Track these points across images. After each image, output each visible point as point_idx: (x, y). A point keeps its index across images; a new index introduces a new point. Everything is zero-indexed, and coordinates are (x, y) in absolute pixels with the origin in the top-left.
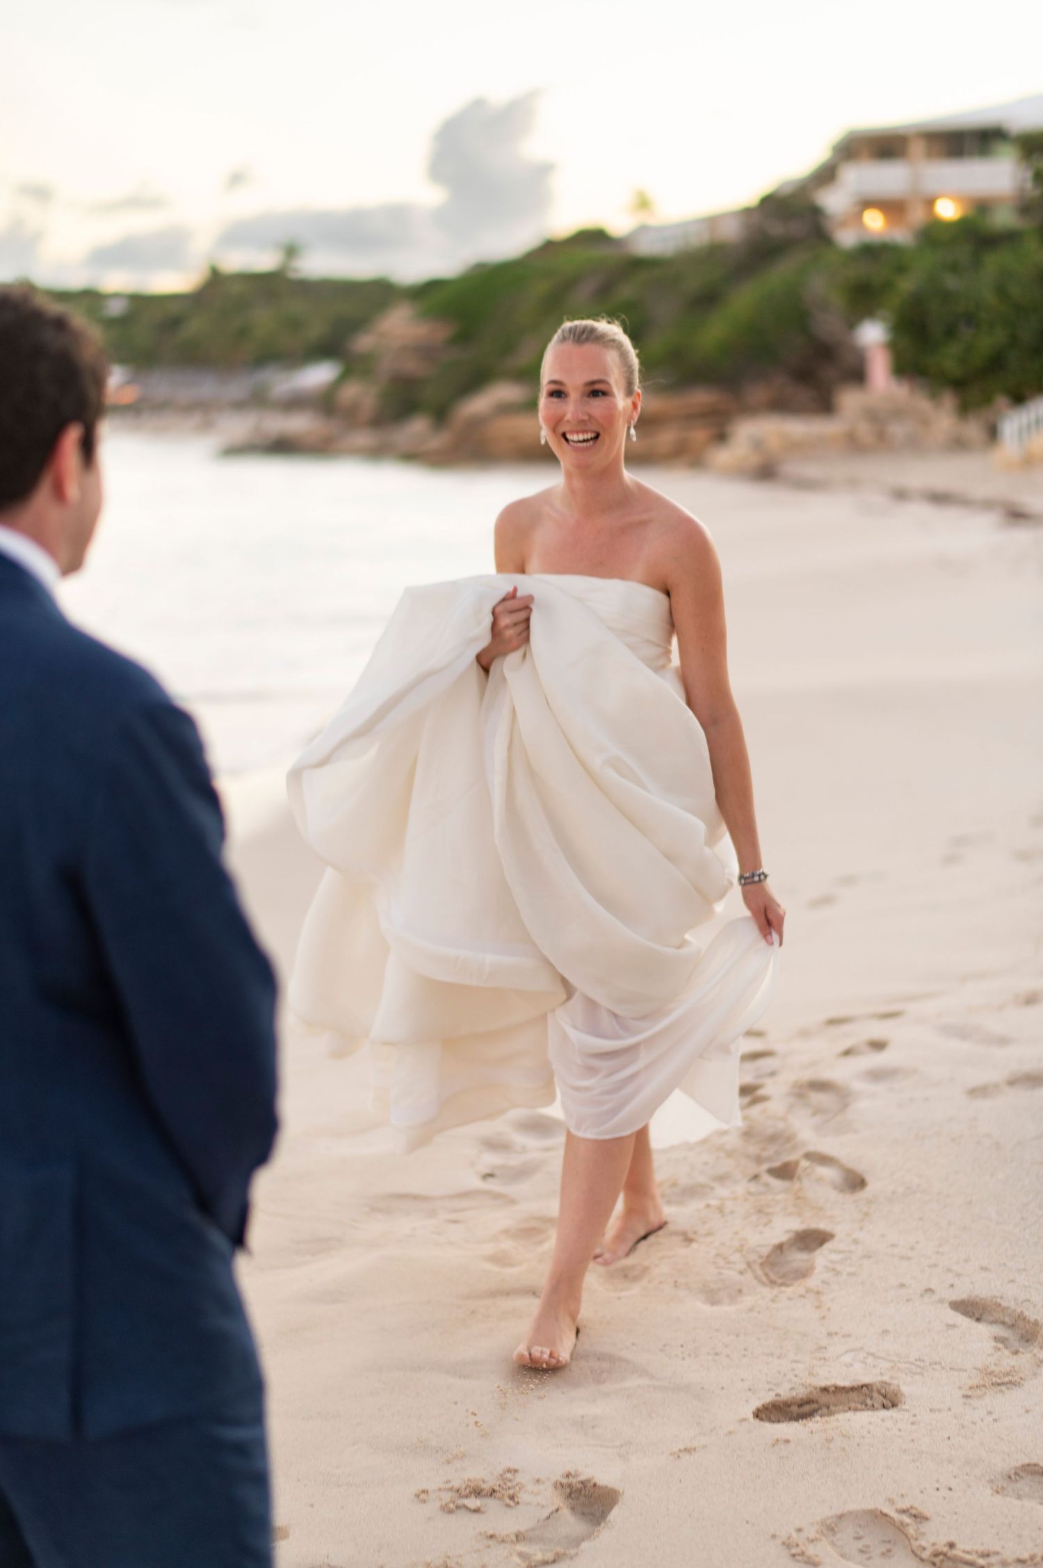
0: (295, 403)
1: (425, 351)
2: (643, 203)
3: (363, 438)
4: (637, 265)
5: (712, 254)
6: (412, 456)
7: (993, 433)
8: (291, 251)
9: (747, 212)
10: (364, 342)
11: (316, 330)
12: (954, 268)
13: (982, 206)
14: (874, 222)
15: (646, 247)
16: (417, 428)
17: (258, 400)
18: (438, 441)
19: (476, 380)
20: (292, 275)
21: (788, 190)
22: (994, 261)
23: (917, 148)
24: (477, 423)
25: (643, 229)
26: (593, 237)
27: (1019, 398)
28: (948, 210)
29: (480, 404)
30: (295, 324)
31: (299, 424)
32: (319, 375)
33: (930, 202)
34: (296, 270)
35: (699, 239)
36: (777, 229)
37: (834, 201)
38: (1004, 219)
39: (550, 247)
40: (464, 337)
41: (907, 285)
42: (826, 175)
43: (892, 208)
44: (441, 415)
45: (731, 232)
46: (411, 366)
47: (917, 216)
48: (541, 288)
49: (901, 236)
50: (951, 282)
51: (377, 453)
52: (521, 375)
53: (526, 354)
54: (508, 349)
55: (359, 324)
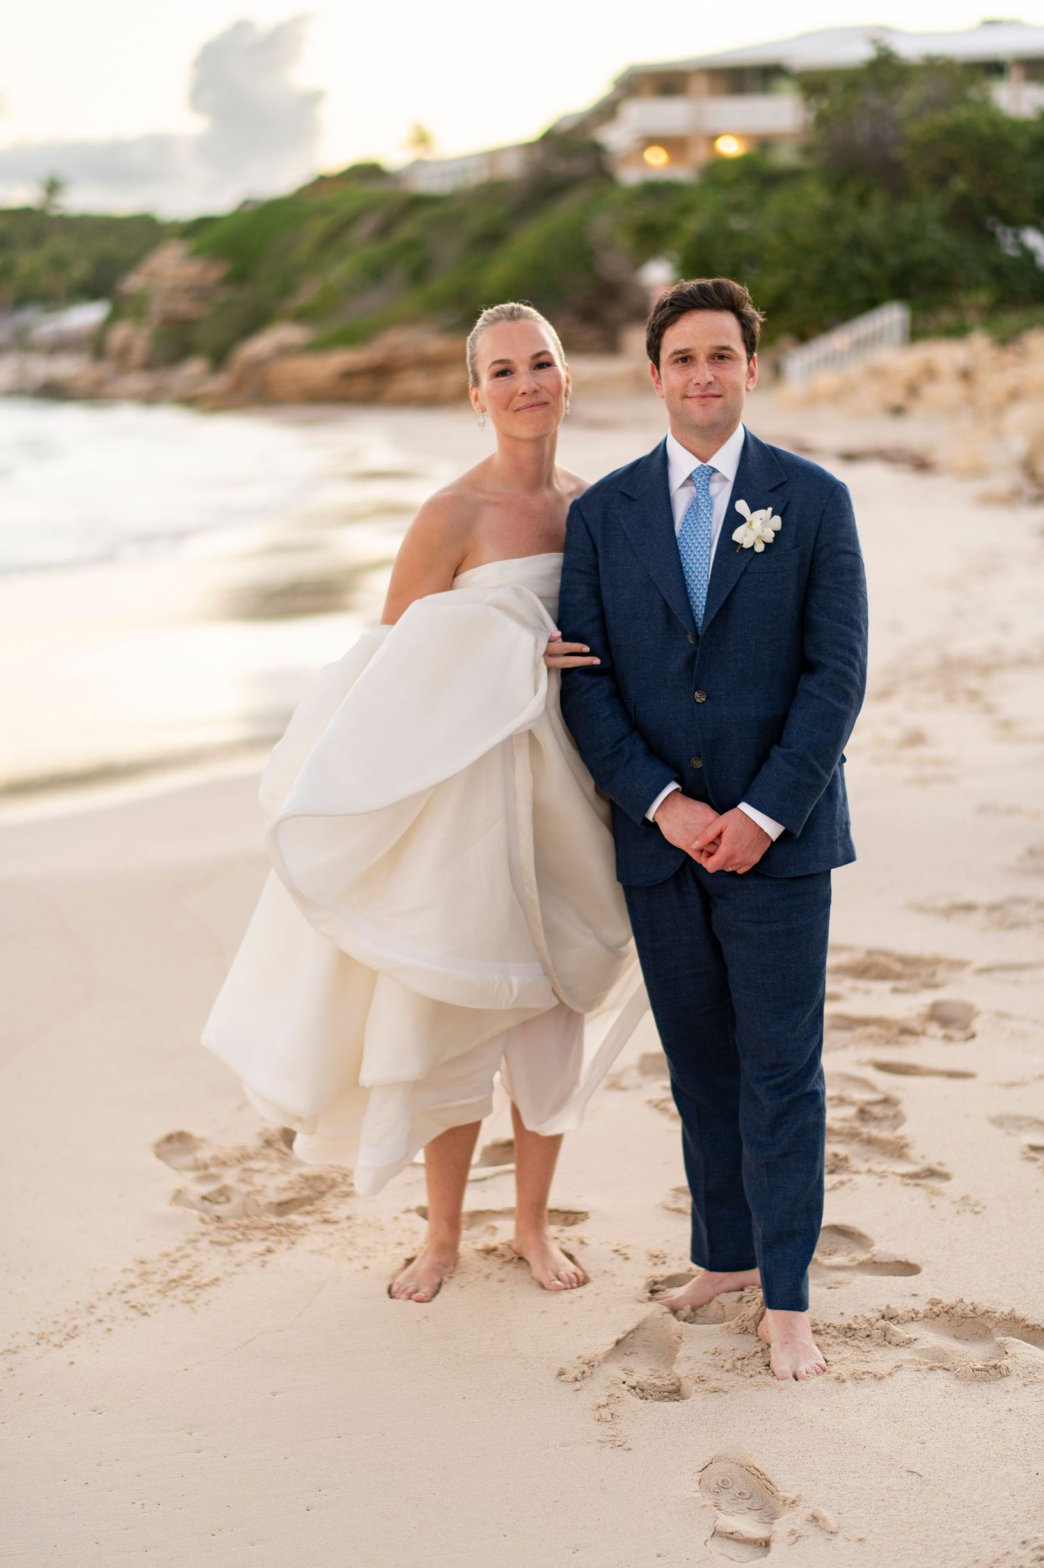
0: (61, 346)
1: (199, 292)
2: (422, 139)
3: (137, 382)
4: (418, 202)
5: (492, 191)
6: (190, 401)
7: (777, 371)
8: (53, 187)
9: (529, 147)
10: (133, 283)
11: (80, 270)
12: (738, 208)
13: (764, 143)
14: (657, 158)
15: (425, 184)
16: (194, 368)
17: (21, 343)
18: (218, 384)
19: (256, 322)
20: (54, 212)
21: (568, 125)
22: (778, 201)
23: (699, 84)
24: (258, 365)
25: (419, 164)
26: (368, 173)
27: (803, 337)
28: (730, 147)
29: (260, 346)
30: (58, 264)
31: (67, 367)
32: (87, 316)
33: (713, 138)
34: (57, 207)
35: (479, 175)
36: (561, 167)
37: (616, 137)
38: (785, 157)
39: (322, 182)
40: (238, 278)
41: (693, 226)
42: (607, 111)
43: (675, 145)
44: (219, 359)
45: (512, 168)
46: (184, 306)
47: (699, 154)
48: (318, 227)
49: (683, 174)
50: (737, 223)
51: (150, 399)
52: (301, 317)
53: (307, 295)
54: (287, 289)
55: (130, 264)
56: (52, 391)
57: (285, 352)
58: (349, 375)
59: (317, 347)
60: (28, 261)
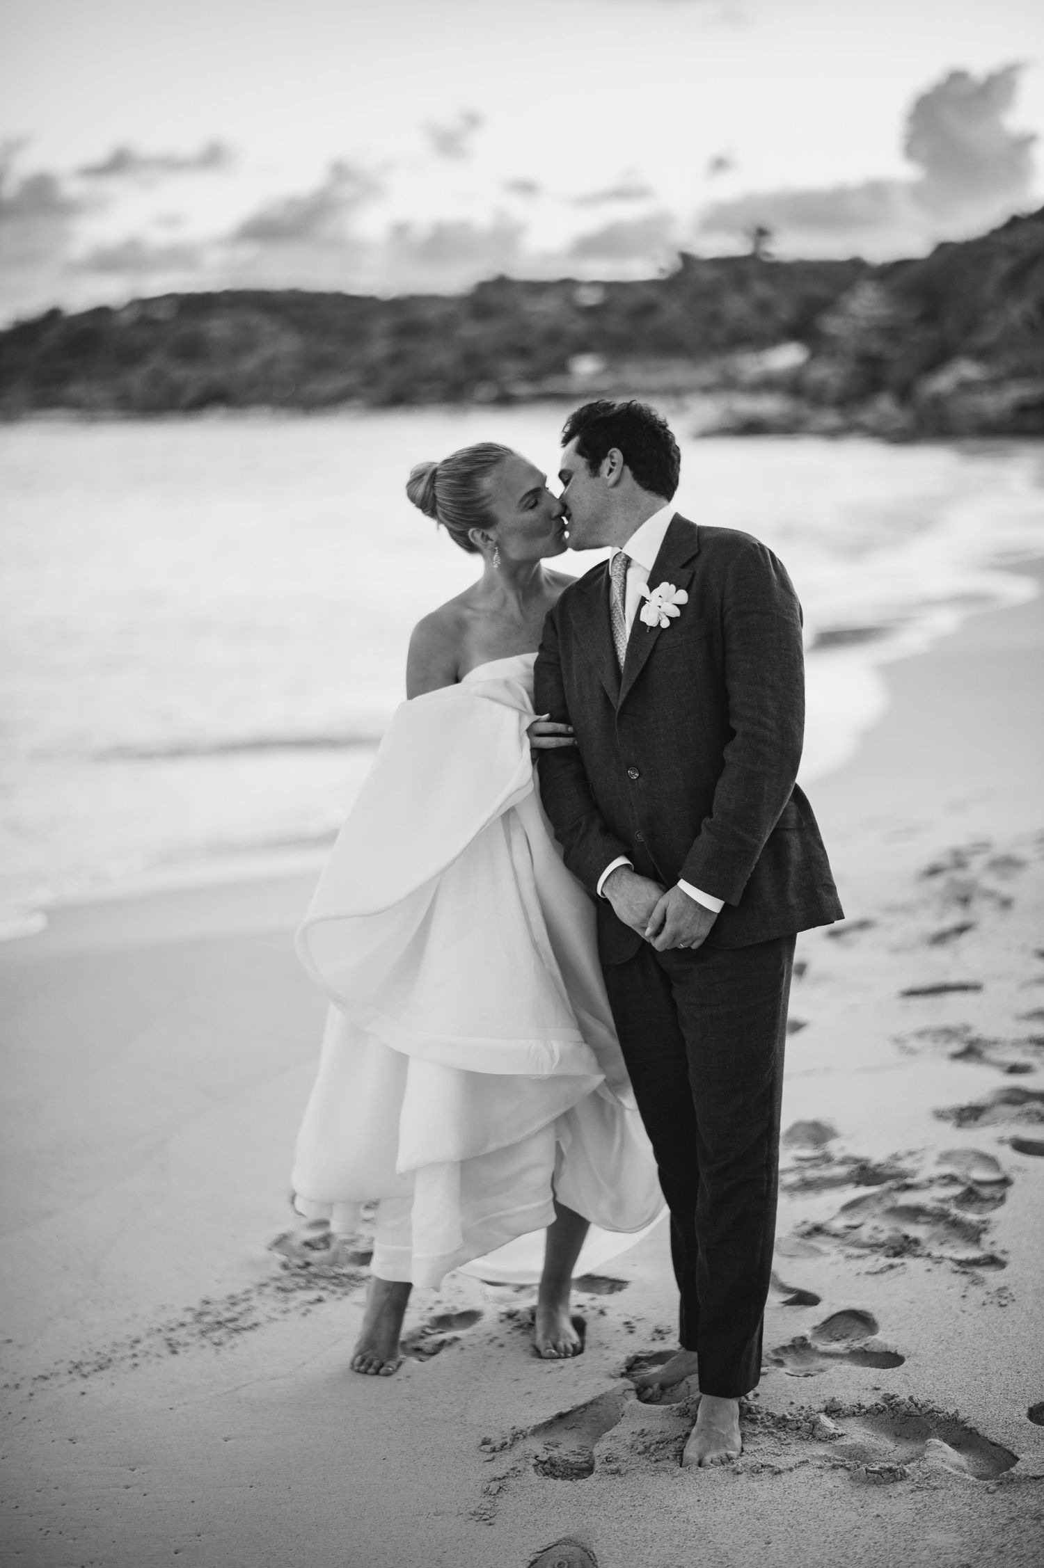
0: (768, 384)
1: (890, 331)
3: (830, 419)
8: (762, 233)
10: (832, 325)
11: (786, 312)
16: (885, 405)
17: (729, 384)
18: (903, 418)
19: (938, 359)
20: (766, 258)
24: (938, 401)
29: (943, 382)
30: (764, 308)
31: (769, 406)
32: (787, 357)
34: (768, 254)
39: (1015, 222)
40: (929, 317)
44: (905, 394)
48: (1002, 267)
51: (842, 433)
52: (982, 355)
53: (991, 331)
54: (971, 326)
55: (826, 305)
56: (752, 428)
57: (966, 386)
58: (1023, 409)
59: (995, 383)
60: (736, 306)
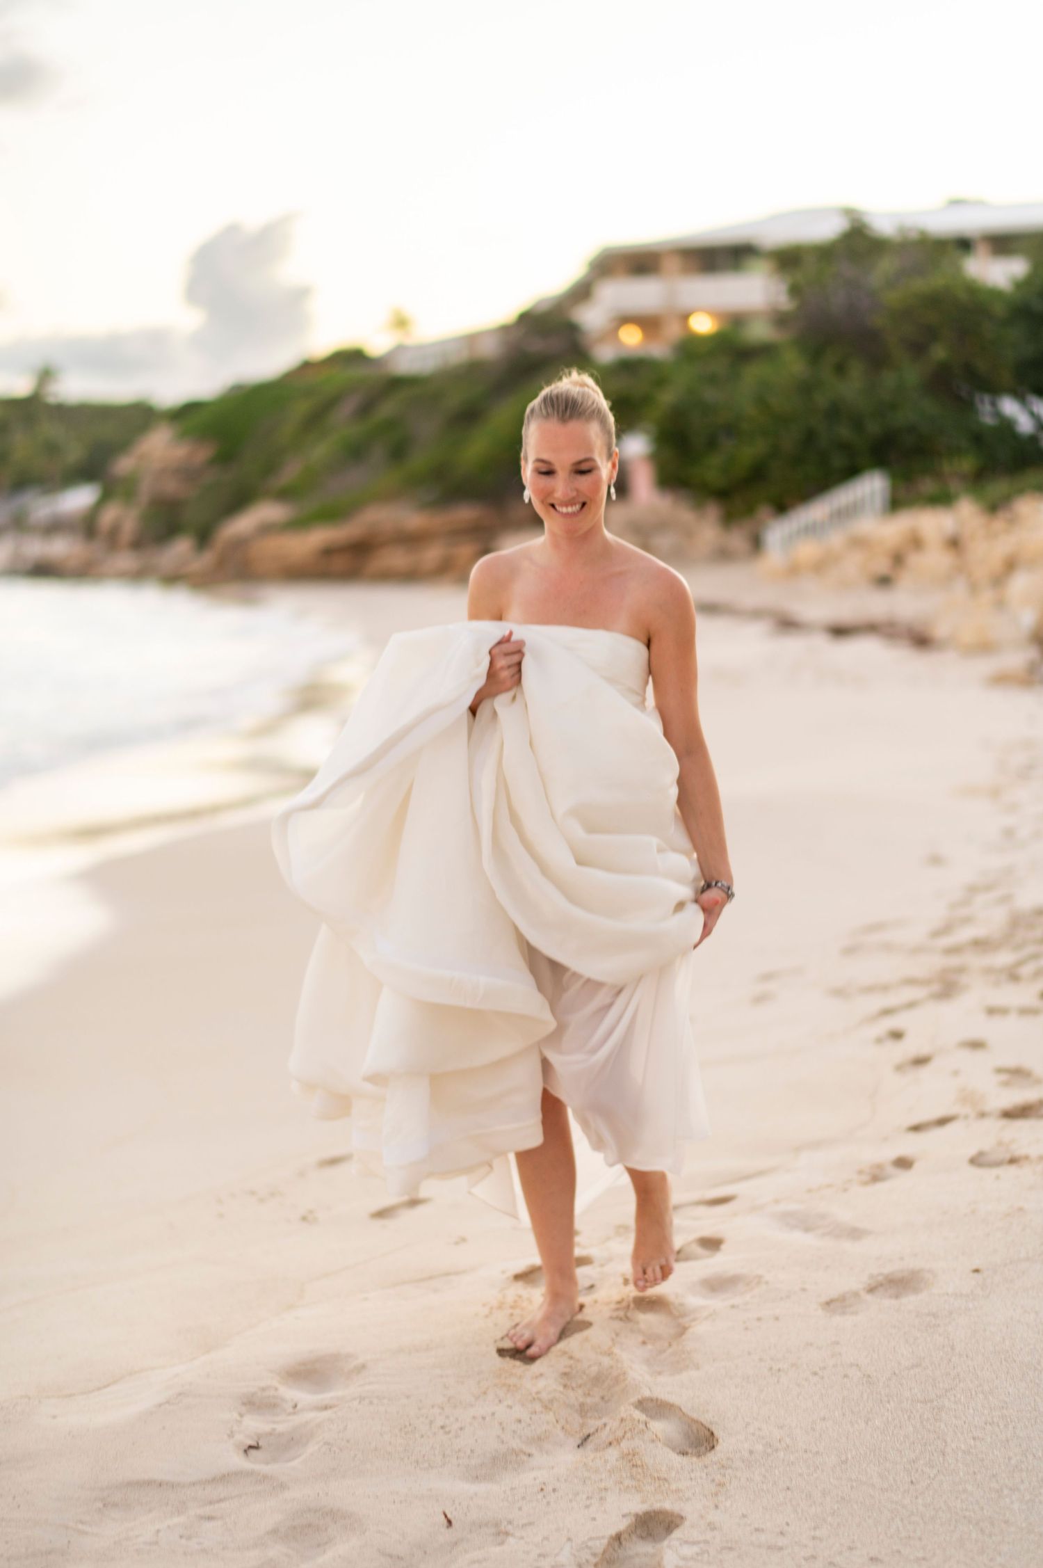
0: (55, 527)
1: (187, 473)
2: (401, 323)
3: (125, 560)
4: (396, 384)
5: (471, 371)
6: (175, 579)
7: (757, 544)
8: (46, 375)
9: (505, 329)
10: (124, 465)
11: (74, 453)
12: (712, 380)
13: (736, 320)
14: (631, 338)
15: (404, 367)
16: (181, 549)
17: (19, 524)
18: (201, 562)
19: (239, 501)
20: (51, 400)
21: (545, 308)
22: (753, 373)
23: (672, 264)
24: (240, 544)
25: (400, 349)
26: (353, 357)
27: (782, 507)
28: (703, 325)
29: (244, 524)
30: (52, 449)
31: (60, 548)
32: (79, 499)
33: (685, 317)
34: (50, 395)
35: (458, 357)
36: (537, 346)
37: (592, 317)
38: (760, 332)
39: (307, 366)
40: (226, 457)
41: (667, 398)
42: (582, 292)
43: (649, 323)
44: (204, 537)
45: (489, 350)
46: (171, 487)
47: (673, 331)
48: (300, 409)
49: (659, 350)
50: (711, 395)
51: (138, 576)
52: (284, 495)
53: (290, 472)
54: (271, 467)
55: (122, 445)
56: (43, 570)
57: (267, 529)
58: (328, 551)
59: (298, 524)
60: (22, 446)
